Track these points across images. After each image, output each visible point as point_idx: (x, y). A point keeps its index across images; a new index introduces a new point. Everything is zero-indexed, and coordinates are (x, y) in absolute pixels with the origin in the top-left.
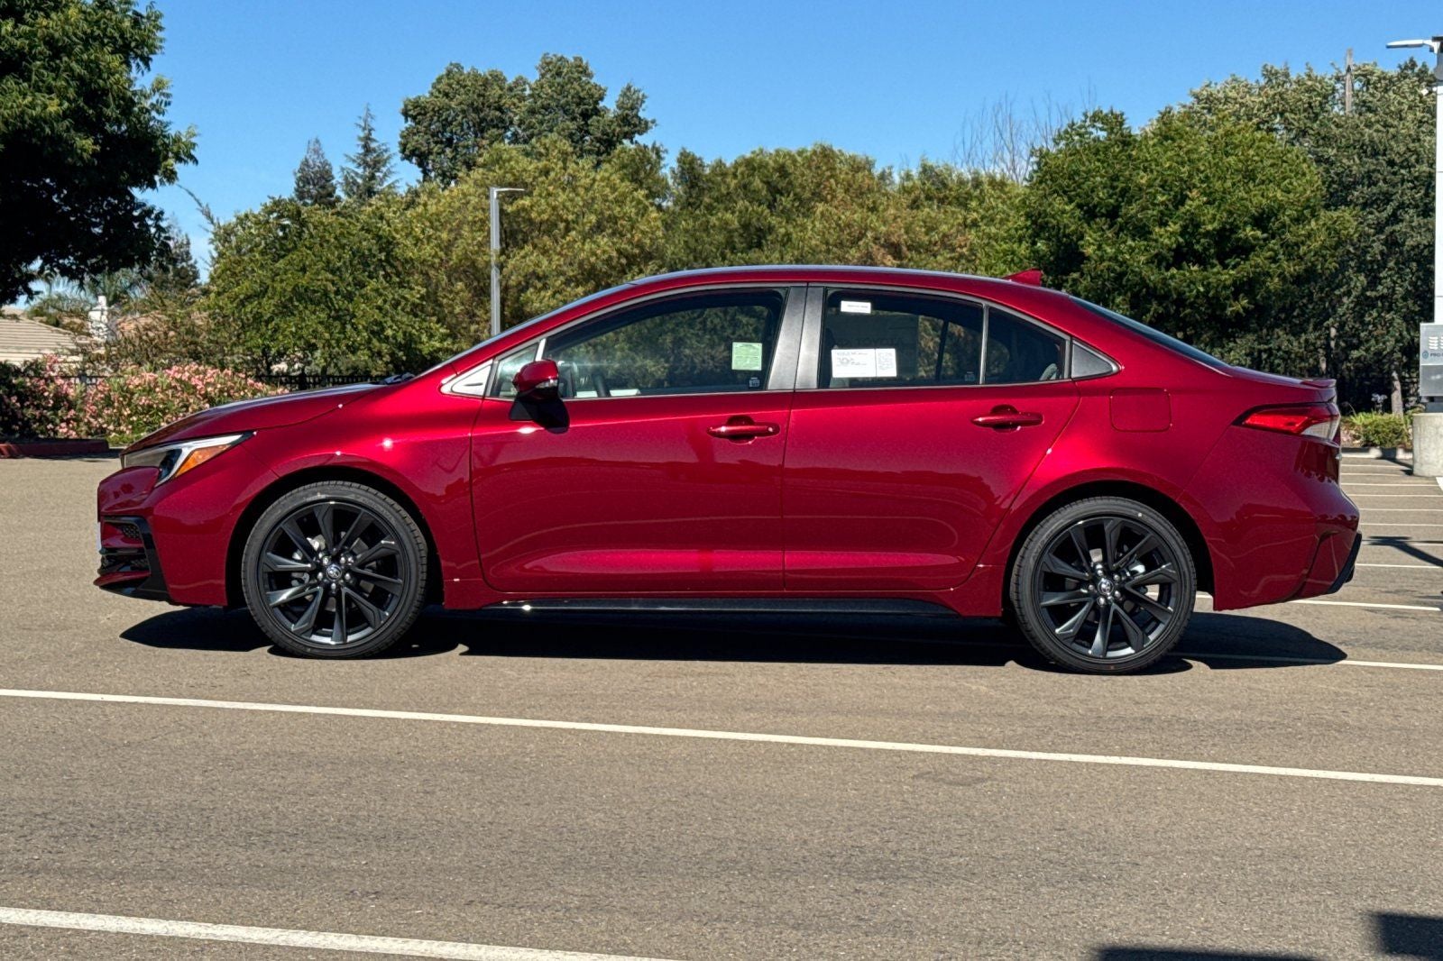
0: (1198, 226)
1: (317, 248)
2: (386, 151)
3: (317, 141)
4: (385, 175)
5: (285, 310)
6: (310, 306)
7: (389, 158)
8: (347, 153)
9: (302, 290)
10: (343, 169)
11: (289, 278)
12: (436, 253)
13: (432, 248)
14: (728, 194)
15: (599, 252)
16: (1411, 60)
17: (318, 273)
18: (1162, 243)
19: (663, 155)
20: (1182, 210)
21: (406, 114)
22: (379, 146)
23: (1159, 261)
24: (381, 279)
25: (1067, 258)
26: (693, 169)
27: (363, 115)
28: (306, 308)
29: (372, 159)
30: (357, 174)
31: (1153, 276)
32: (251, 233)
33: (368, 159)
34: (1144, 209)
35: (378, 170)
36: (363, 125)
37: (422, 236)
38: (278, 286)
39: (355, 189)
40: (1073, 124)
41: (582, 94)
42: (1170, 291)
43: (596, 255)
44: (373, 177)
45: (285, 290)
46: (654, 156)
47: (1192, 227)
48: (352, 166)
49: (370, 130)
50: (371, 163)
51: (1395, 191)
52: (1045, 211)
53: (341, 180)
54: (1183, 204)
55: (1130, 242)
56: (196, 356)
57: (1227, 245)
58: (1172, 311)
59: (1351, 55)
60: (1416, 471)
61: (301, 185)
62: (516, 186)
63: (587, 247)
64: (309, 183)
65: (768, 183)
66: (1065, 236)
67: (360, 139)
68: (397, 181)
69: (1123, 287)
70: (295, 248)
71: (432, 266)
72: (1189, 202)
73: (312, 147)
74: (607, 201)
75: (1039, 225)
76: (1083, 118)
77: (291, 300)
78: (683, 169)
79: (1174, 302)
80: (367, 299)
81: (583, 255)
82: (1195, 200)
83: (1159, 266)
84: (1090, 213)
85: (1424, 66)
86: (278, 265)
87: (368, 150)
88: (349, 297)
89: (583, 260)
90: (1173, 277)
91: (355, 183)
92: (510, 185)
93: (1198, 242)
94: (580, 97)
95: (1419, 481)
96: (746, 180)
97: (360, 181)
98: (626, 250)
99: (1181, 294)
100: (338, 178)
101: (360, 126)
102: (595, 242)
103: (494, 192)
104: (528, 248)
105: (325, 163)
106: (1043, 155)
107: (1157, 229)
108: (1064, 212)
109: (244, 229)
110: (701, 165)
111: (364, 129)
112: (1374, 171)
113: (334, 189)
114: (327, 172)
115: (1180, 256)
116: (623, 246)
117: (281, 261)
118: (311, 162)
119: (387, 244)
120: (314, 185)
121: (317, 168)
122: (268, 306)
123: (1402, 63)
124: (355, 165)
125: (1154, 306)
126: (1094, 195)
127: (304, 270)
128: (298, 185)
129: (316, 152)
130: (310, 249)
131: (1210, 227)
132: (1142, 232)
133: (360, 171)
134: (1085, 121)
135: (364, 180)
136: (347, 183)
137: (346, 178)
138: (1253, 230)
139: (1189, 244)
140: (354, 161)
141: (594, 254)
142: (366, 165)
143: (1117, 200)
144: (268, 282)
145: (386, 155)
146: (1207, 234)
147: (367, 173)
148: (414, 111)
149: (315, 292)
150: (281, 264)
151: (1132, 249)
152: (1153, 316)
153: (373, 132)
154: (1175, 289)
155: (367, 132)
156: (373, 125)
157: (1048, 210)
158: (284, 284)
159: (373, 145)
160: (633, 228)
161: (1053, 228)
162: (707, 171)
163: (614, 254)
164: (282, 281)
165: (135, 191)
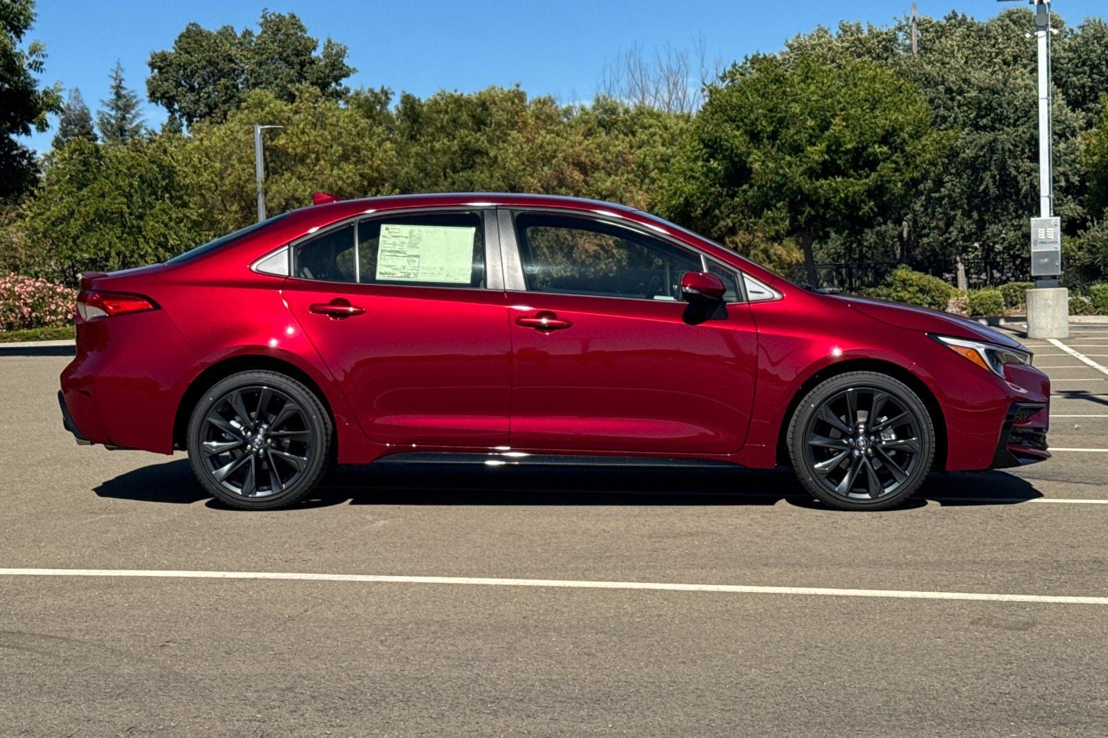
0: (840, 145)
1: (113, 178)
2: (135, 97)
3: (77, 90)
4: (134, 117)
5: (88, 228)
6: (108, 225)
7: (137, 103)
8: (103, 99)
9: (102, 212)
10: (99, 112)
11: (91, 203)
12: (212, 178)
13: (208, 175)
14: (442, 127)
15: (344, 177)
16: (953, 12)
17: (115, 198)
18: (813, 159)
19: (390, 96)
20: (827, 133)
21: (152, 65)
22: (128, 93)
23: (812, 174)
24: (168, 201)
25: (738, 173)
26: (414, 108)
27: (115, 68)
28: (105, 226)
29: (123, 103)
30: (110, 116)
31: (807, 186)
32: (58, 168)
33: (119, 104)
34: (798, 132)
35: (128, 112)
36: (115, 76)
37: (199, 165)
38: (83, 210)
39: (109, 128)
40: (735, 65)
41: (299, 48)
42: (820, 197)
43: (342, 179)
44: (124, 118)
45: (89, 213)
46: (383, 98)
47: (835, 147)
48: (107, 110)
49: (120, 81)
50: (122, 107)
51: (949, 114)
52: (720, 136)
53: (98, 121)
54: (827, 129)
55: (788, 158)
56: (16, 269)
57: (861, 161)
58: (821, 213)
59: (915, 8)
60: (1030, 335)
61: (65, 125)
62: (275, 124)
63: (335, 172)
64: (71, 124)
65: (473, 116)
66: (737, 155)
67: (113, 87)
68: (144, 121)
69: (782, 194)
70: (95, 179)
71: (209, 189)
72: (832, 127)
73: (73, 95)
74: (351, 134)
75: (713, 147)
76: (744, 61)
77: (93, 221)
78: (405, 107)
79: (823, 206)
80: (155, 216)
81: (331, 180)
82: (837, 124)
83: (810, 177)
84: (754, 137)
85: (963, 16)
86: (82, 193)
87: (119, 96)
88: (141, 217)
89: (331, 183)
90: (821, 186)
91: (109, 123)
92: (270, 123)
93: (840, 158)
94: (298, 51)
95: (1036, 343)
96: (455, 116)
97: (113, 121)
98: (368, 174)
99: (827, 200)
100: (95, 119)
101: (112, 77)
102: (341, 169)
103: (259, 129)
104: (287, 175)
105: (84, 108)
106: (713, 91)
107: (809, 148)
108: (735, 136)
109: (52, 164)
110: (420, 105)
111: (116, 79)
112: (935, 98)
113: (92, 127)
114: (86, 114)
115: (827, 169)
116: (366, 171)
117: (84, 189)
118: (72, 107)
119: (169, 173)
120: (75, 125)
121: (77, 112)
122: (75, 226)
123: (947, 15)
124: (109, 108)
125: (808, 209)
126: (758, 123)
127: (103, 196)
128: (62, 124)
129: (76, 98)
130: (107, 179)
131: (849, 146)
132: (797, 149)
133: (113, 113)
134: (746, 63)
135: (117, 120)
136: (103, 124)
137: (101, 120)
138: (879, 147)
139: (833, 161)
140: (108, 105)
141: (341, 178)
142: (118, 108)
143: (775, 127)
144: (74, 207)
145: (134, 101)
146: (847, 152)
147: (119, 115)
148: (160, 63)
149: (113, 213)
150: (85, 191)
151: (790, 165)
152: (807, 217)
153: (123, 82)
154: (824, 195)
155: (118, 81)
156: (123, 76)
157: (723, 135)
158: (88, 208)
159: (123, 92)
160: (373, 155)
161: (727, 150)
162: (425, 109)
163: (358, 178)
164: (86, 206)
165: (13, 137)
